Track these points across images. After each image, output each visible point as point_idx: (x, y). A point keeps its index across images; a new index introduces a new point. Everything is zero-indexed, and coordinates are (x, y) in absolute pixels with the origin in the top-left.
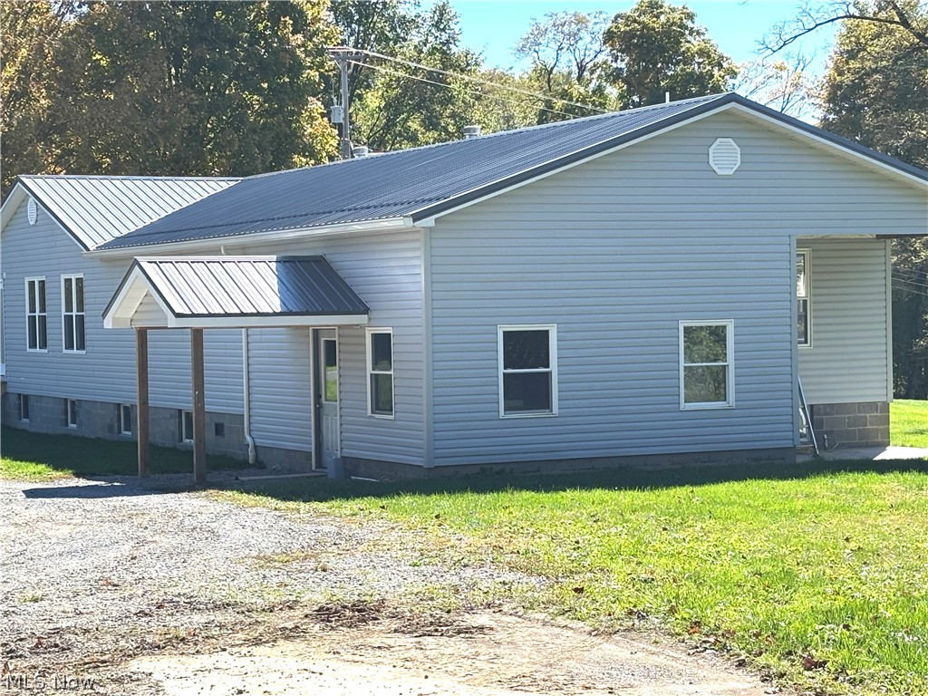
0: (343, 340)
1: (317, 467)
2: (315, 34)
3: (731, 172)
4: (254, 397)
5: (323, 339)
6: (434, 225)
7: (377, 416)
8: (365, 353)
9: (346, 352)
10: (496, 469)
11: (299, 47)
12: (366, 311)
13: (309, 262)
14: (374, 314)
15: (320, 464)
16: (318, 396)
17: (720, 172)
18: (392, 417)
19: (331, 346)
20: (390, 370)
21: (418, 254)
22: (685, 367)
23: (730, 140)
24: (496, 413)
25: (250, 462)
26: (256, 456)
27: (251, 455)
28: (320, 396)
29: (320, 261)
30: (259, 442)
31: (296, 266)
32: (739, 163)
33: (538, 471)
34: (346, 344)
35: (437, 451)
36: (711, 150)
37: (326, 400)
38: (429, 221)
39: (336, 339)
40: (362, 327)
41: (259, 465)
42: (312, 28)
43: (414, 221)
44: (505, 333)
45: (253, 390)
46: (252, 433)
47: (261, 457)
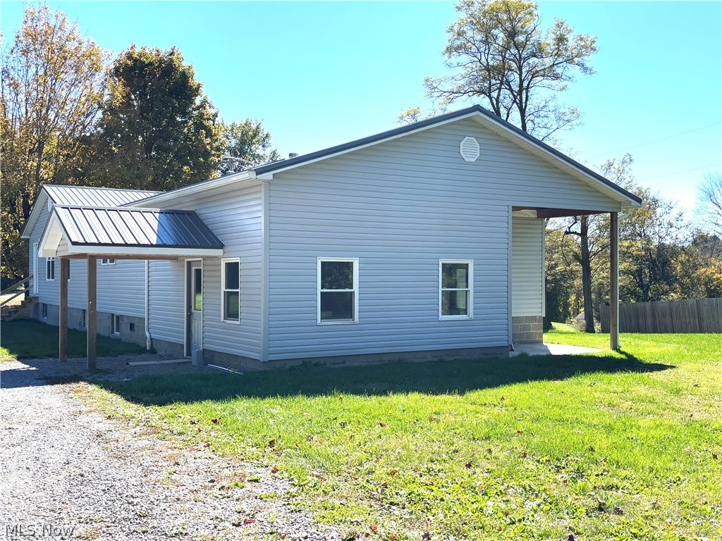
0: (206, 268)
1: (187, 355)
2: (216, 140)
3: (474, 160)
4: (151, 307)
5: (193, 268)
6: (272, 178)
7: (227, 321)
8: (220, 276)
9: (208, 276)
10: (314, 362)
11: (208, 144)
12: (221, 246)
13: (184, 214)
14: (227, 249)
15: (189, 353)
16: (189, 307)
17: (467, 159)
18: (238, 323)
19: (198, 272)
20: (237, 288)
21: (260, 202)
22: (442, 291)
23: (473, 138)
24: (315, 321)
25: (148, 349)
26: (152, 345)
27: (148, 344)
28: (191, 307)
29: (192, 214)
30: (154, 336)
31: (175, 217)
32: (479, 155)
33: (344, 363)
34: (207, 271)
35: (270, 349)
36: (461, 144)
37: (195, 309)
38: (268, 176)
39: (201, 268)
40: (218, 258)
41: (153, 351)
42: (215, 138)
43: (257, 174)
44: (323, 263)
45: (151, 302)
46: (150, 330)
47: (155, 346)
